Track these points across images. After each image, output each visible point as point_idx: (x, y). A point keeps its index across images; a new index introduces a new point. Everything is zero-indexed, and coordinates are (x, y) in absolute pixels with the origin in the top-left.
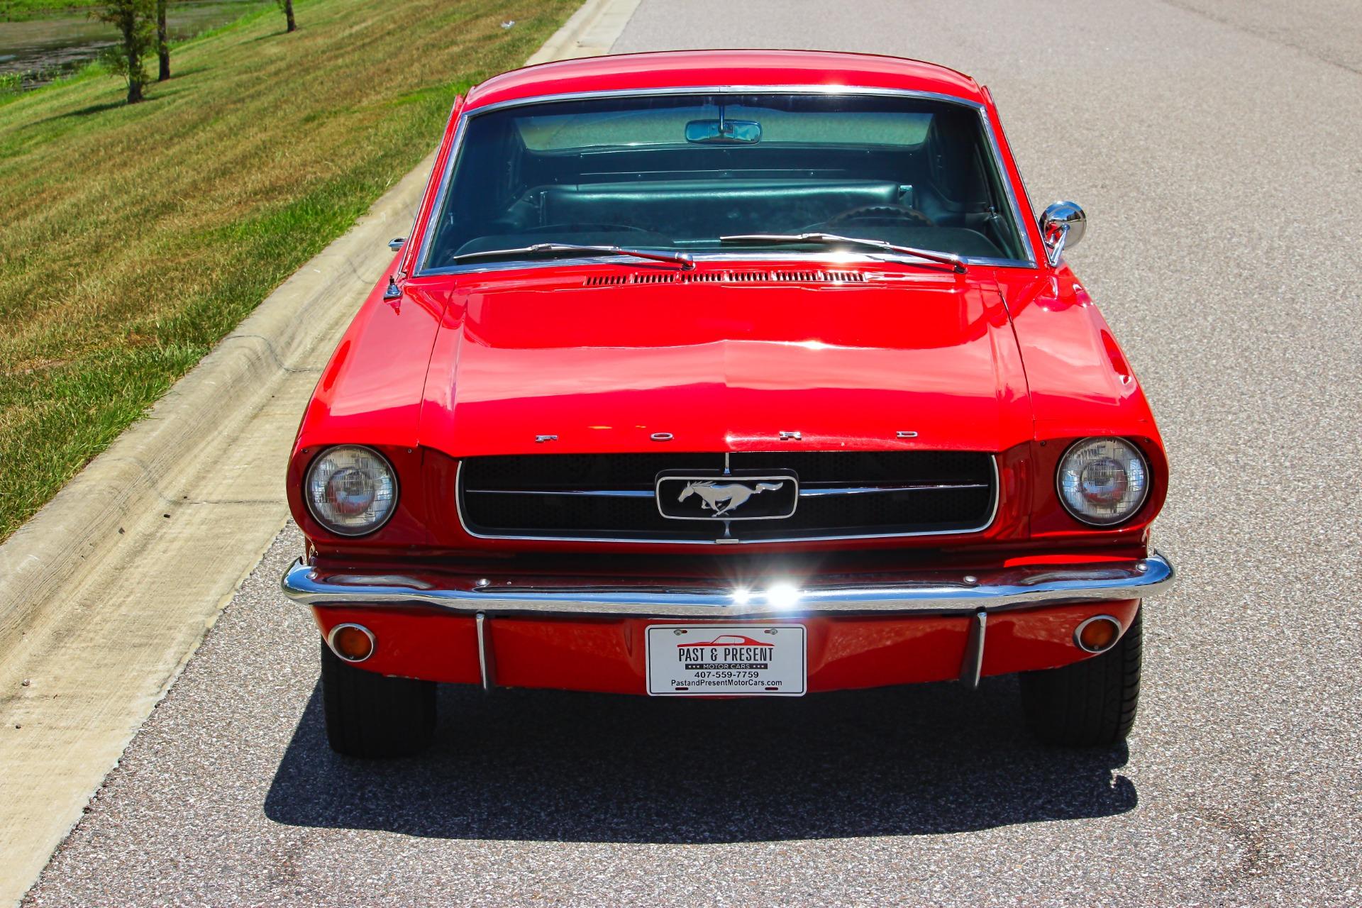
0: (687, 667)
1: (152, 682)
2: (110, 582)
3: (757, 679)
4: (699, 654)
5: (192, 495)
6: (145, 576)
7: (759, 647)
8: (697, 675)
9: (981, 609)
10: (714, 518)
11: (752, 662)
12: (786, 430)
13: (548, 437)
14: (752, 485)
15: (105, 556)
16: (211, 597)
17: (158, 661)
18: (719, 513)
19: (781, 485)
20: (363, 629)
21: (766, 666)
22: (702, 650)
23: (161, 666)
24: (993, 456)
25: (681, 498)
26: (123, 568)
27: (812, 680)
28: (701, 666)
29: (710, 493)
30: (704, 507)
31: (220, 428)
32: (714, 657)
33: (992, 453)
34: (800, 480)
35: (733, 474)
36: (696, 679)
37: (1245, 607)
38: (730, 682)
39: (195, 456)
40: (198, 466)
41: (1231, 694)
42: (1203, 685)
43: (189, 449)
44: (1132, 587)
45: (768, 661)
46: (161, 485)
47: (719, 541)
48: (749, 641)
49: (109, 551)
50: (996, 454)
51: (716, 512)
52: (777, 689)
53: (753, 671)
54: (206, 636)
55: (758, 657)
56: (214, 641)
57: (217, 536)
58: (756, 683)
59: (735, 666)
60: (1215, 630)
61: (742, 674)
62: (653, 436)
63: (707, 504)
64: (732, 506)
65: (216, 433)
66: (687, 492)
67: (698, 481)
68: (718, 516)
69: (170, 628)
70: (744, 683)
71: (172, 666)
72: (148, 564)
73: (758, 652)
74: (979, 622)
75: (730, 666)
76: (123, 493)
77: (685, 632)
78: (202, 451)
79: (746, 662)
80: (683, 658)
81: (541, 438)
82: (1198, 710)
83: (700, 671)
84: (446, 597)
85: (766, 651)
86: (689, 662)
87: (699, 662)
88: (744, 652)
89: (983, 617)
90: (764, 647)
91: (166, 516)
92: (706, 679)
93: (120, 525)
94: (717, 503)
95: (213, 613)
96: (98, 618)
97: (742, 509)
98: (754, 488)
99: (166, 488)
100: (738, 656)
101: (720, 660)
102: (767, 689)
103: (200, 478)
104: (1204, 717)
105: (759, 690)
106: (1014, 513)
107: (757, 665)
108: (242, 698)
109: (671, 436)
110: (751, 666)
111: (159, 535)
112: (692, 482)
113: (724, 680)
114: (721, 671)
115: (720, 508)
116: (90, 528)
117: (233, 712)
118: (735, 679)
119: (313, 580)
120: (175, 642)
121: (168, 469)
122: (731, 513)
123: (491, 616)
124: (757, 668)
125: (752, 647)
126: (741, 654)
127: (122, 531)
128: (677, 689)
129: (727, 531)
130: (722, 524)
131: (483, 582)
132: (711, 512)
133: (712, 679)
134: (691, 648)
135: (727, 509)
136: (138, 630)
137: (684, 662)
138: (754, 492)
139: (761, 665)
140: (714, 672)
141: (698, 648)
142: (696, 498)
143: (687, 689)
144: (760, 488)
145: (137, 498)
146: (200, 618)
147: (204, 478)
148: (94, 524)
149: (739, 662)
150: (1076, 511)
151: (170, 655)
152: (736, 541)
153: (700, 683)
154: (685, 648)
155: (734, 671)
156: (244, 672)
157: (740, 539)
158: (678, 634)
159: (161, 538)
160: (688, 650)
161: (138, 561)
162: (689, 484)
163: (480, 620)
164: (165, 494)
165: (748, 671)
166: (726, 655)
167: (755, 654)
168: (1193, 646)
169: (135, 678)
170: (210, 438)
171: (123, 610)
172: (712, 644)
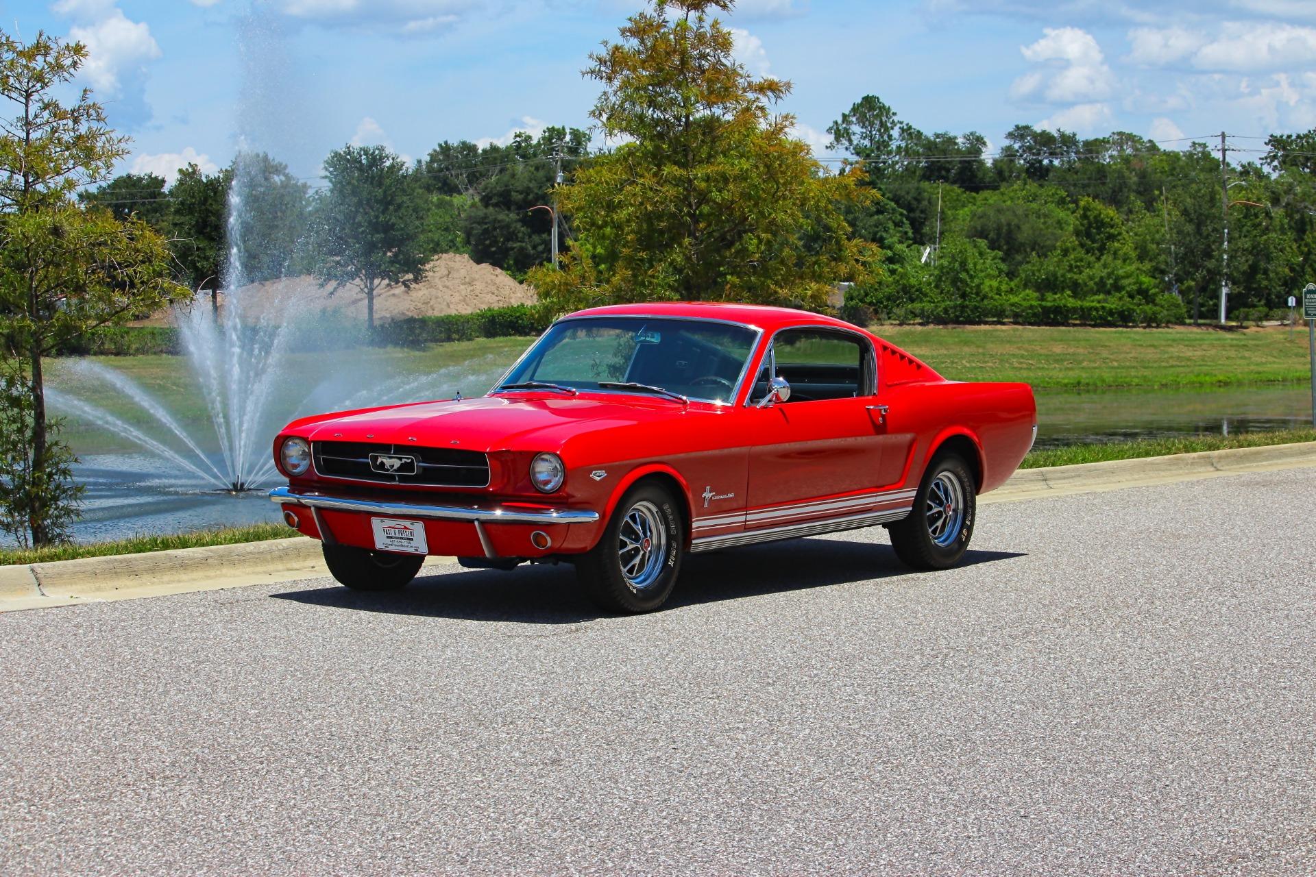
0: (387, 537)
3: (411, 545)
4: (390, 532)
7: (409, 531)
8: (391, 541)
9: (477, 519)
12: (411, 436)
14: (400, 459)
18: (391, 471)
19: (410, 460)
20: (292, 514)
21: (413, 539)
25: (378, 463)
28: (392, 538)
29: (388, 462)
30: (386, 467)
33: (483, 453)
47: (390, 483)
48: (406, 528)
50: (487, 453)
52: (418, 550)
53: (409, 541)
61: (405, 542)
62: (367, 436)
64: (395, 468)
66: (379, 460)
70: (406, 546)
74: (473, 525)
75: (401, 538)
79: (406, 537)
81: (336, 434)
84: (303, 498)
85: (412, 532)
88: (406, 532)
89: (477, 523)
92: (394, 544)
94: (390, 466)
97: (399, 470)
98: (401, 461)
101: (397, 535)
102: (415, 550)
105: (411, 550)
106: (503, 484)
107: (409, 538)
109: (374, 436)
112: (381, 456)
113: (400, 544)
115: (391, 468)
118: (403, 544)
122: (396, 471)
123: (319, 508)
126: (404, 534)
128: (385, 547)
129: (395, 479)
130: (395, 476)
131: (316, 493)
132: (388, 470)
134: (387, 529)
137: (385, 535)
140: (396, 540)
141: (390, 529)
143: (388, 547)
144: (404, 461)
155: (402, 541)
158: (382, 522)
162: (379, 457)
163: (312, 509)
166: (399, 533)
167: (408, 534)
172: (393, 528)
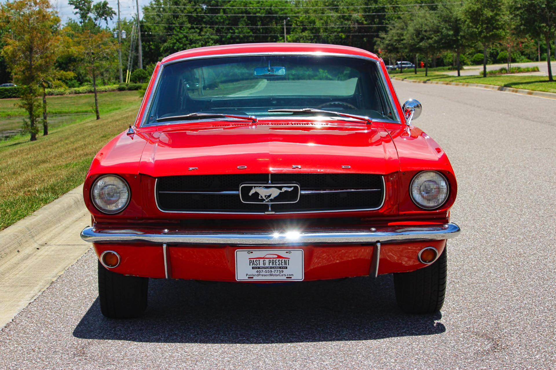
0: (253, 268)
1: (28, 297)
2: (13, 267)
3: (283, 274)
4: (258, 262)
5: (49, 243)
6: (27, 266)
7: (284, 259)
8: (257, 272)
9: (378, 242)
10: (264, 202)
11: (281, 266)
12: (295, 164)
13: (194, 168)
14: (280, 188)
15: (11, 259)
16: (54, 272)
17: (31, 290)
18: (266, 201)
19: (292, 188)
20: (115, 253)
21: (286, 268)
22: (259, 260)
23: (32, 292)
24: (383, 177)
25: (250, 194)
26: (19, 264)
27: (306, 274)
28: (259, 268)
29: (263, 192)
30: (260, 198)
31: (61, 223)
32: (264, 264)
33: (382, 175)
34: (301, 187)
35: (272, 183)
36: (257, 273)
37: (490, 273)
38: (271, 275)
39: (51, 231)
40: (52, 235)
41: (485, 298)
42: (473, 295)
43: (48, 228)
44: (442, 234)
45: (287, 265)
46: (36, 238)
47: (266, 213)
48: (279, 257)
49: (13, 257)
50: (384, 175)
51: (265, 200)
52: (291, 278)
53: (281, 270)
54: (52, 283)
55: (283, 264)
56: (55, 285)
57: (59, 255)
58: (282, 276)
59: (273, 268)
60: (477, 279)
61: (276, 271)
62: (238, 167)
63: (261, 197)
64: (272, 197)
65: (60, 224)
66: (253, 191)
67: (257, 186)
68: (266, 202)
69: (37, 281)
70: (278, 275)
71: (37, 292)
72: (29, 262)
73: (283, 261)
74: (377, 247)
75: (271, 268)
76: (20, 237)
77: (252, 253)
78: (54, 229)
79: (278, 266)
80: (251, 264)
81: (191, 169)
82: (470, 303)
83: (258, 270)
84: (150, 236)
85: (286, 261)
86: (253, 266)
87: (258, 266)
88: (277, 261)
89: (379, 245)
90: (285, 259)
91: (38, 249)
92: (261, 273)
93: (18, 249)
94: (265, 196)
95: (55, 277)
96: (7, 278)
97: (276, 199)
98: (281, 190)
99: (38, 240)
100: (275, 263)
101: (267, 265)
102: (287, 278)
103: (52, 238)
104: (473, 305)
105: (283, 278)
106: (392, 203)
107: (283, 267)
108: (66, 301)
109: (246, 167)
110: (280, 268)
111: (34, 254)
112: (255, 187)
113: (269, 274)
114: (267, 270)
115: (267, 198)
116: (5, 247)
117: (62, 306)
118: (273, 273)
119: (94, 232)
120: (38, 285)
121: (39, 233)
122: (272, 200)
123: (169, 245)
124: (282, 268)
125: (281, 259)
126: (276, 263)
127: (18, 251)
128: (249, 278)
129: (270, 209)
130: (267, 206)
131: (166, 230)
132: (263, 200)
133: (263, 273)
134: (255, 260)
135: (270, 198)
136: (23, 281)
137: (251, 266)
138: (281, 191)
139: (284, 267)
140: (264, 270)
141: (258, 260)
142: (257, 194)
143: (253, 278)
144: (284, 189)
145: (25, 240)
146: (50, 278)
147: (54, 238)
148: (6, 246)
149: (275, 266)
150: (418, 203)
151: (36, 289)
152: (273, 213)
153: (259, 275)
154: (252, 260)
155: (273, 270)
156: (67, 294)
157: (275, 212)
158: (249, 254)
159: (35, 255)
160: (253, 260)
161: (25, 261)
162: (253, 188)
163: (165, 246)
164: (38, 242)
165: (279, 270)
166: (269, 263)
167: (282, 263)
168: (468, 284)
169: (21, 295)
170: (57, 226)
171: (18, 276)
172: (263, 258)
